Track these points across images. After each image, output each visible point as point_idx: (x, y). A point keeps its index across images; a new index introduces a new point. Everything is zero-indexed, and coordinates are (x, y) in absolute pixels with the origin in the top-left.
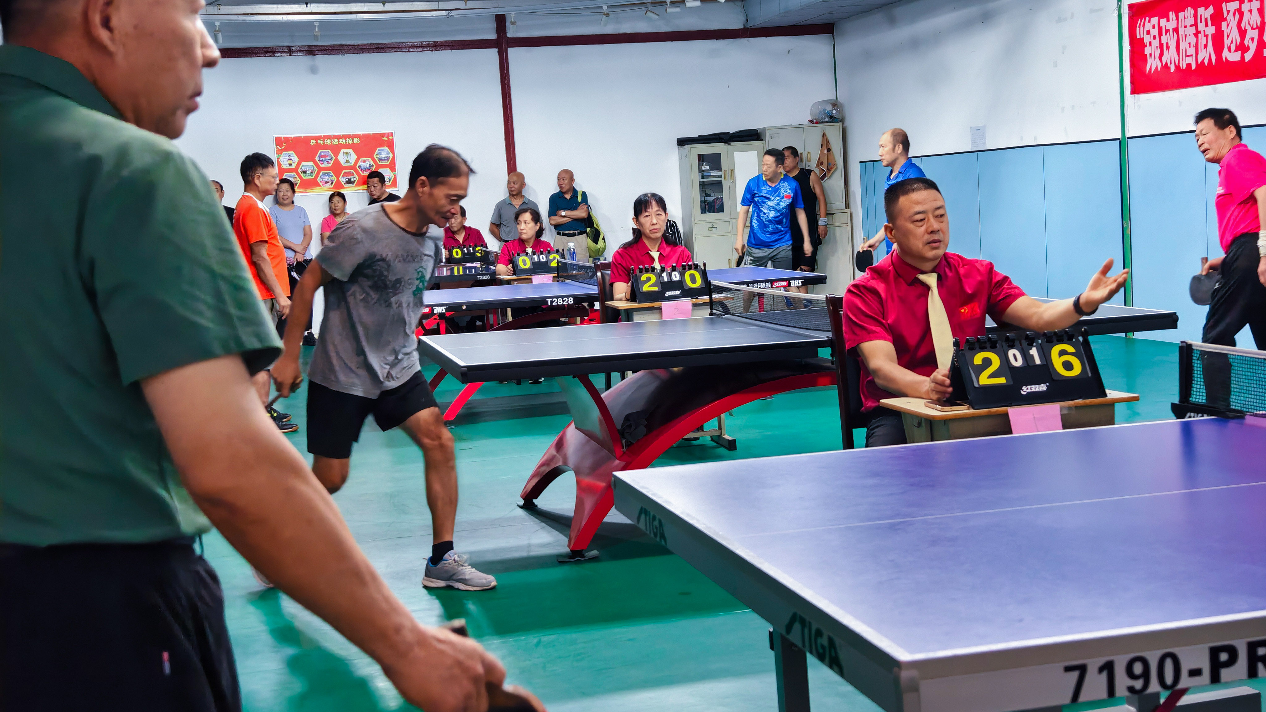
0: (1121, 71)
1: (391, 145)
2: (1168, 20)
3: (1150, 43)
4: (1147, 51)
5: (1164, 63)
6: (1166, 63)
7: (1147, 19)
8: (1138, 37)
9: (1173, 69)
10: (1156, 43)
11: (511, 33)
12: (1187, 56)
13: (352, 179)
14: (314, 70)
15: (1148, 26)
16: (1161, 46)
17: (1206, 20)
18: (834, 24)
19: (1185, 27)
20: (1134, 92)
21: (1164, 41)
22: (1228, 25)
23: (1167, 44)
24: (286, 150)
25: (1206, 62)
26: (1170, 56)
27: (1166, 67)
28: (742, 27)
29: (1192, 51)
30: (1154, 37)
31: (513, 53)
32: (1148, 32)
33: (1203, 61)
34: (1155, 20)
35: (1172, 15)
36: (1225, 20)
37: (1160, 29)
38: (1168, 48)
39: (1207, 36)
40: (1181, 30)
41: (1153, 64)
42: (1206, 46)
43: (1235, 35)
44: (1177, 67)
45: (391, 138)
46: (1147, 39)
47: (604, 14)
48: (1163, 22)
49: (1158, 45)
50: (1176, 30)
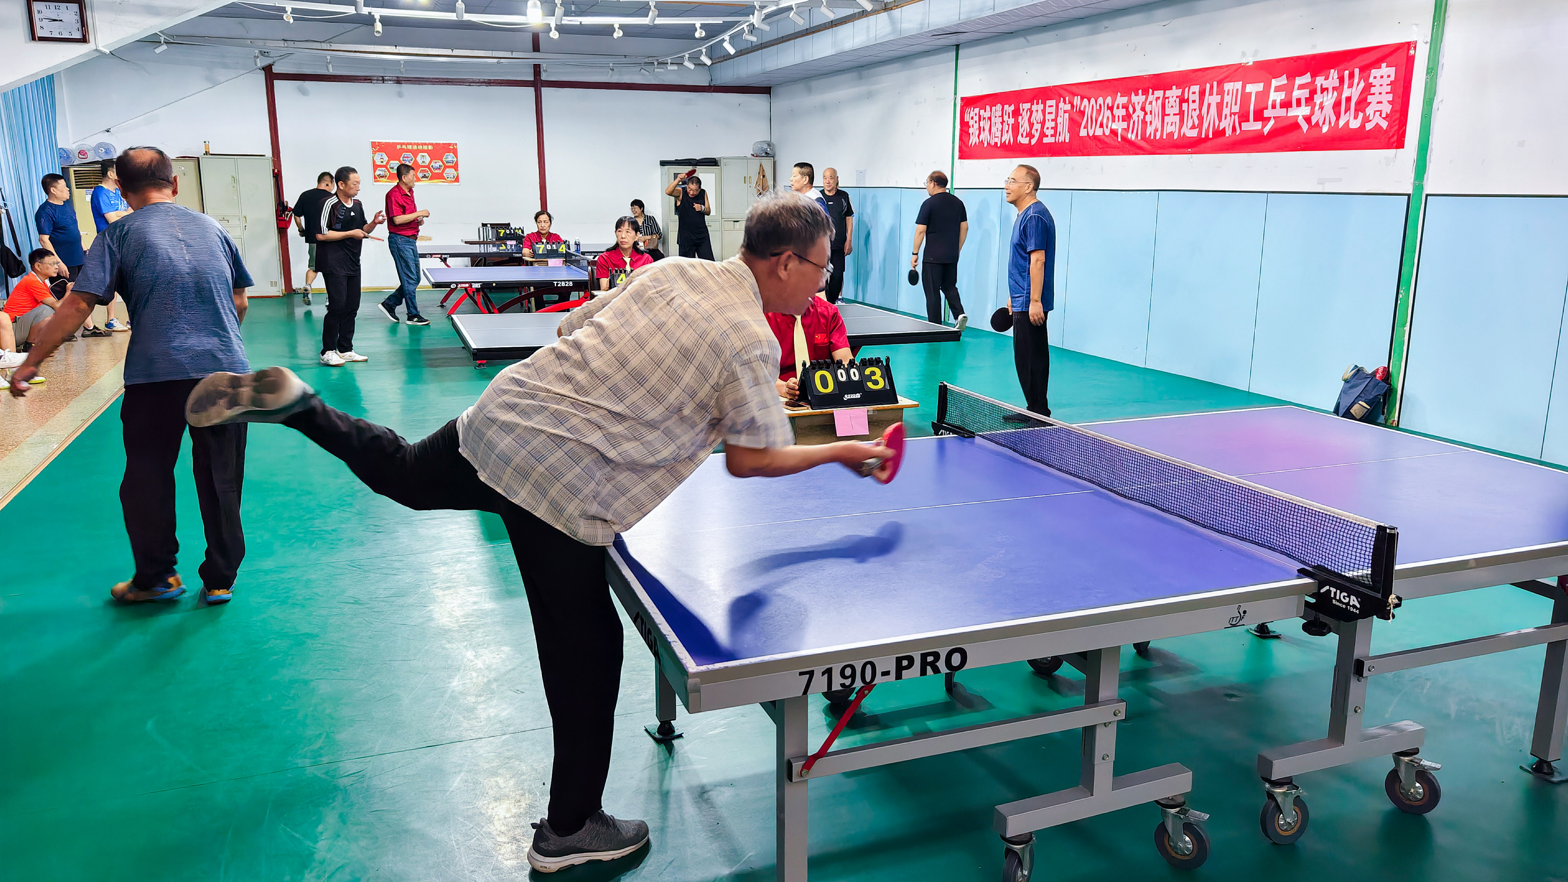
0: (953, 143)
1: (455, 152)
2: (985, 111)
3: (973, 125)
4: (971, 131)
5: (981, 140)
6: (982, 141)
7: (972, 108)
8: (966, 121)
9: (986, 145)
10: (976, 126)
11: (544, 77)
12: (995, 137)
13: (427, 175)
14: (400, 95)
15: (972, 114)
16: (980, 127)
17: (1009, 114)
18: (771, 87)
19: (996, 117)
20: (961, 158)
21: (982, 125)
22: (1022, 119)
23: (984, 127)
24: (378, 151)
25: (1007, 143)
26: (984, 136)
27: (982, 142)
28: (708, 85)
29: (999, 134)
30: (976, 122)
31: (545, 91)
32: (972, 118)
33: (1005, 142)
34: (977, 110)
35: (988, 108)
36: (1021, 115)
37: (980, 116)
38: (984, 130)
39: (1009, 125)
40: (993, 119)
41: (973, 140)
42: (1007, 132)
43: (1026, 125)
44: (989, 144)
45: (455, 147)
46: (971, 123)
47: (611, 69)
48: (982, 112)
49: (978, 127)
50: (990, 118)
